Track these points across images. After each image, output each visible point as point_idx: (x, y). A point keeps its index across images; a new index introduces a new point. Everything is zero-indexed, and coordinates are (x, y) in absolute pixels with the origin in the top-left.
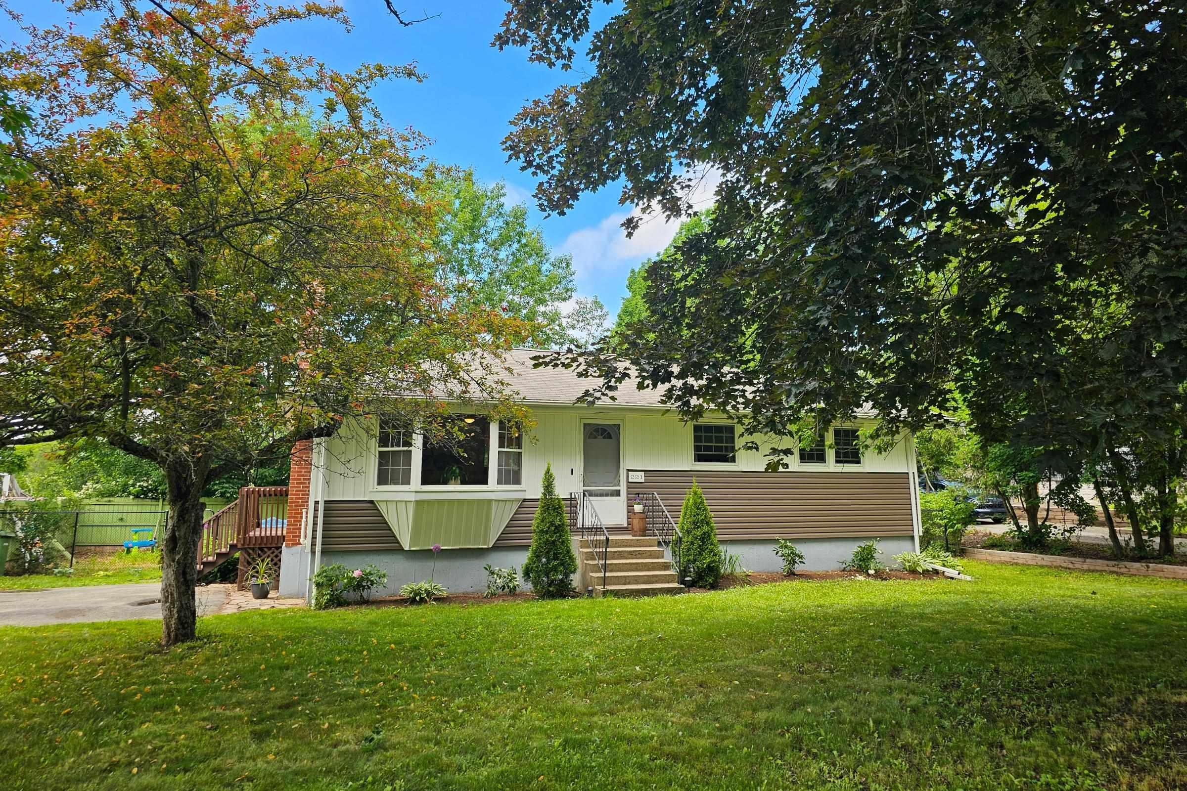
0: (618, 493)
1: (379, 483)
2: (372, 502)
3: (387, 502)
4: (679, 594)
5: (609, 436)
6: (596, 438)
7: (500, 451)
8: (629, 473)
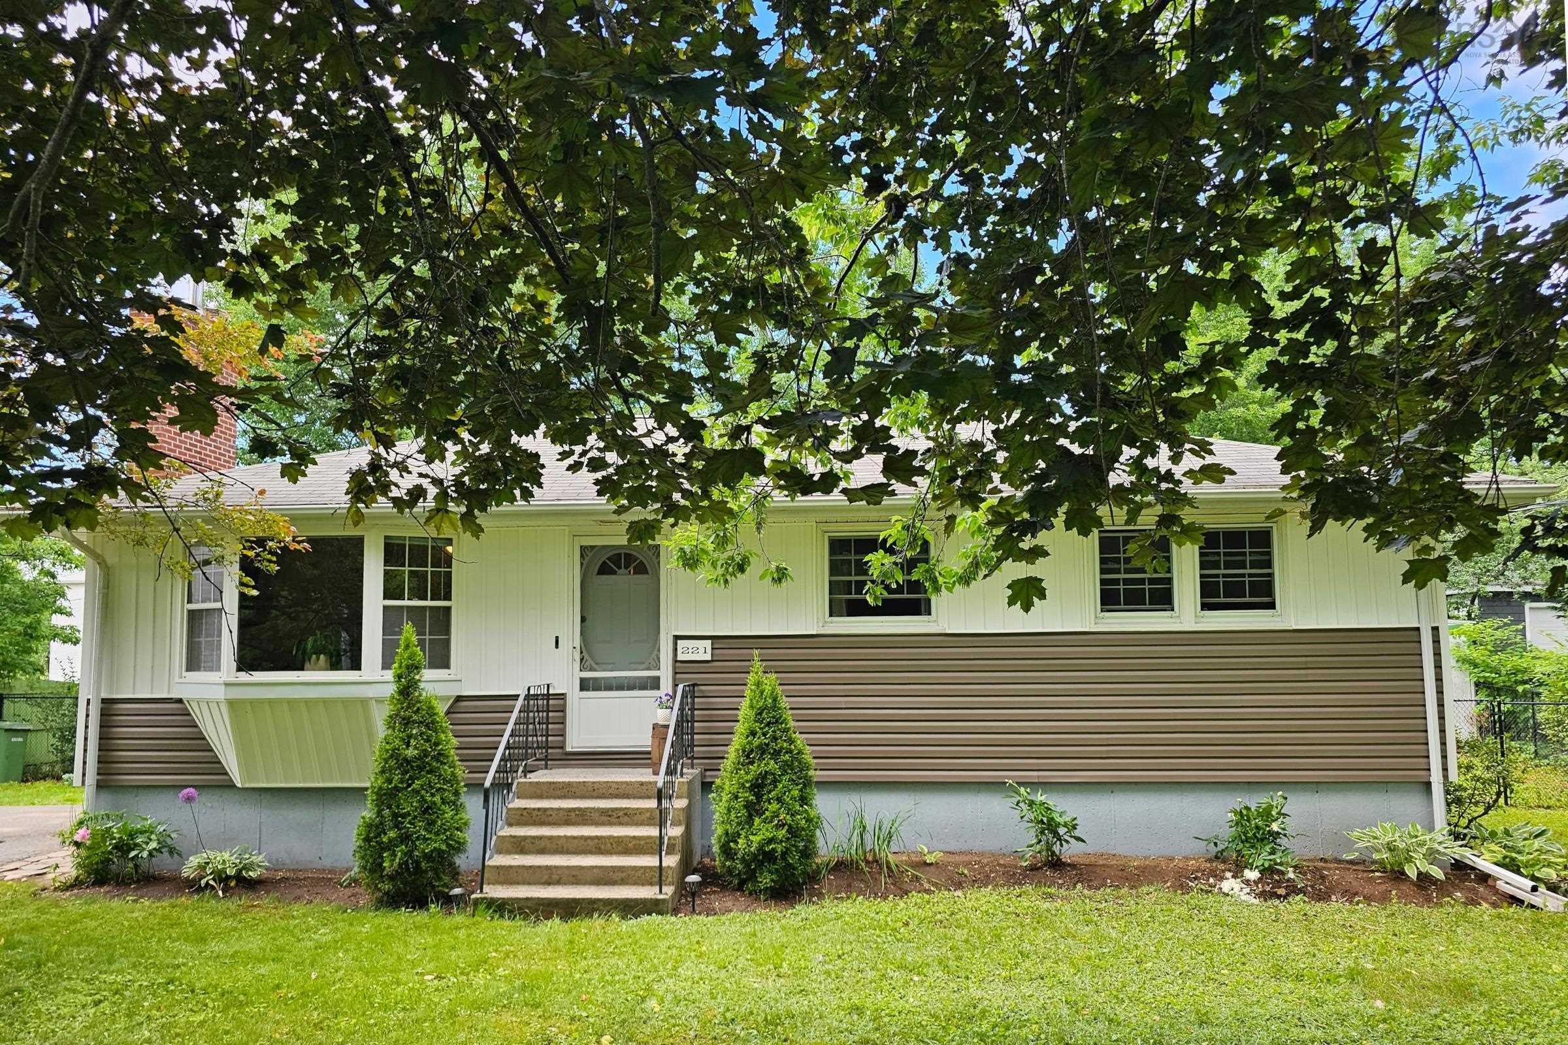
0: (655, 684)
1: (189, 668)
2: (180, 701)
3: (200, 700)
4: (650, 914)
5: (641, 569)
6: (614, 573)
7: (385, 607)
8: (679, 642)
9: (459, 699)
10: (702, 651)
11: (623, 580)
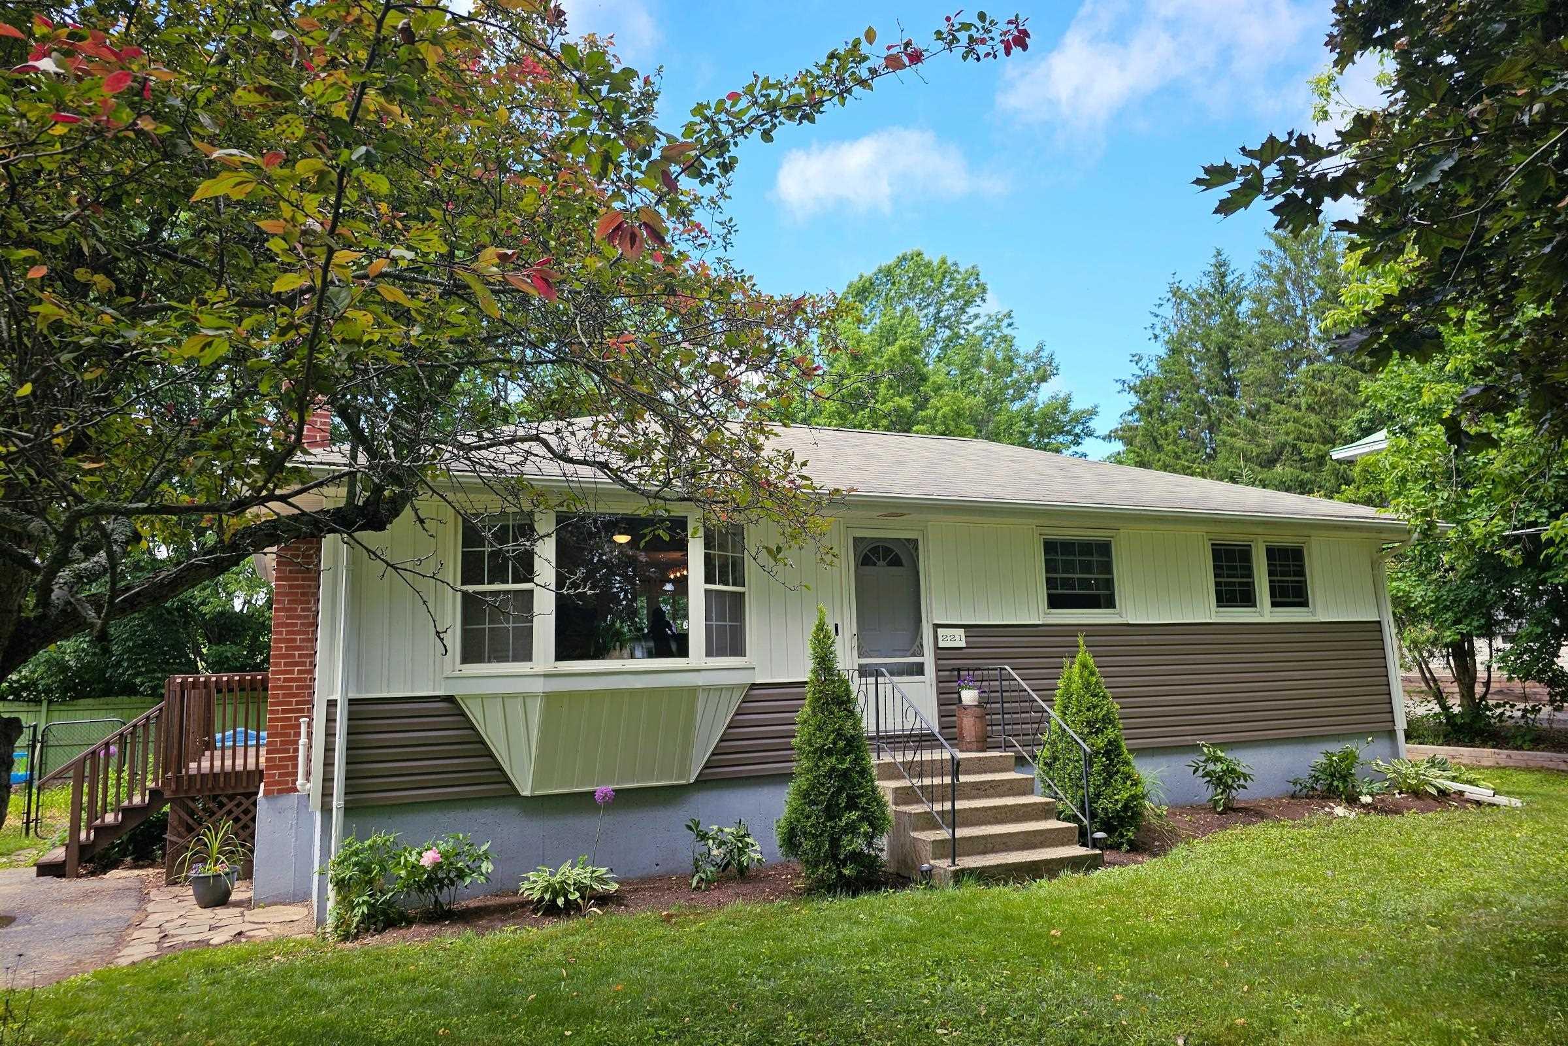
0: (919, 669)
1: (465, 660)
2: (450, 699)
3: (482, 697)
4: (1097, 869)
5: (896, 562)
6: (875, 564)
7: (706, 591)
8: (939, 630)
9: (754, 686)
10: (958, 639)
11: (882, 570)
